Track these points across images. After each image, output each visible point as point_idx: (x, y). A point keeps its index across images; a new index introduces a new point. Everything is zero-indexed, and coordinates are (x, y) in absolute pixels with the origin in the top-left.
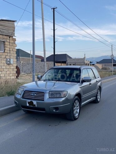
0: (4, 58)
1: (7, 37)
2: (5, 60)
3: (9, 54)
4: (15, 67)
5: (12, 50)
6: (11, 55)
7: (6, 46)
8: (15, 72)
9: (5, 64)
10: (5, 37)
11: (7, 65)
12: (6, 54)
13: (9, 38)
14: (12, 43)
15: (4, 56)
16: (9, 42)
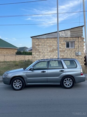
0: (74, 52)
1: (76, 38)
2: (75, 53)
3: (78, 49)
4: (83, 58)
5: (81, 46)
6: (80, 49)
7: (75, 44)
8: (83, 61)
9: (75, 56)
10: (75, 38)
11: (76, 56)
12: (76, 49)
13: (78, 39)
14: (81, 41)
15: (74, 51)
16: (78, 41)
